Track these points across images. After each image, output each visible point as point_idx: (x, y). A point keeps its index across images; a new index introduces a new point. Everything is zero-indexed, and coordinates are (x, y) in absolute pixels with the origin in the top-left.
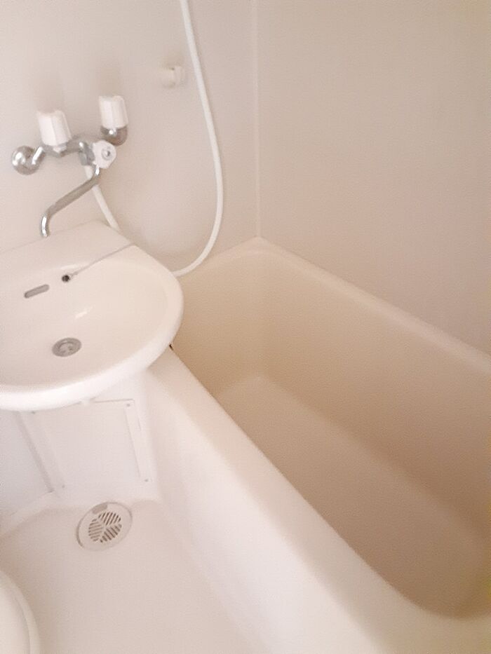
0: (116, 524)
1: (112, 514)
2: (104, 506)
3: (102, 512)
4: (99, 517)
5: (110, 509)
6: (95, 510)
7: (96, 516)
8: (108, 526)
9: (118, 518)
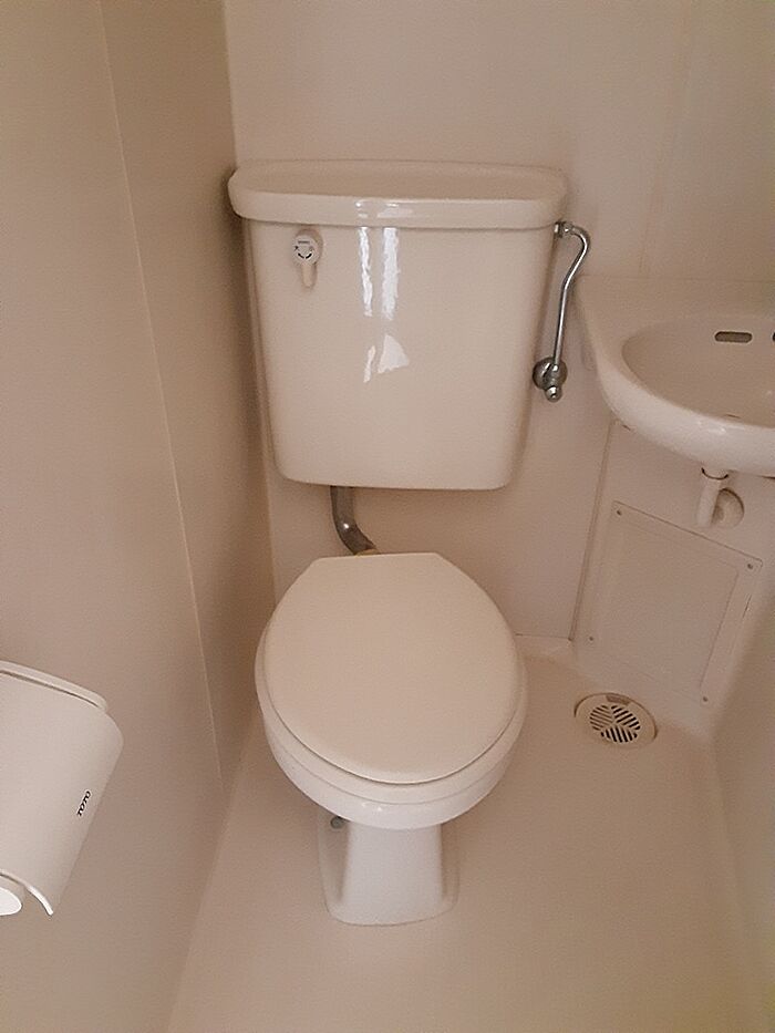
0: (631, 730)
1: (630, 715)
2: (626, 701)
3: (620, 705)
6: (610, 698)
7: (608, 705)
8: (619, 725)
9: (635, 724)
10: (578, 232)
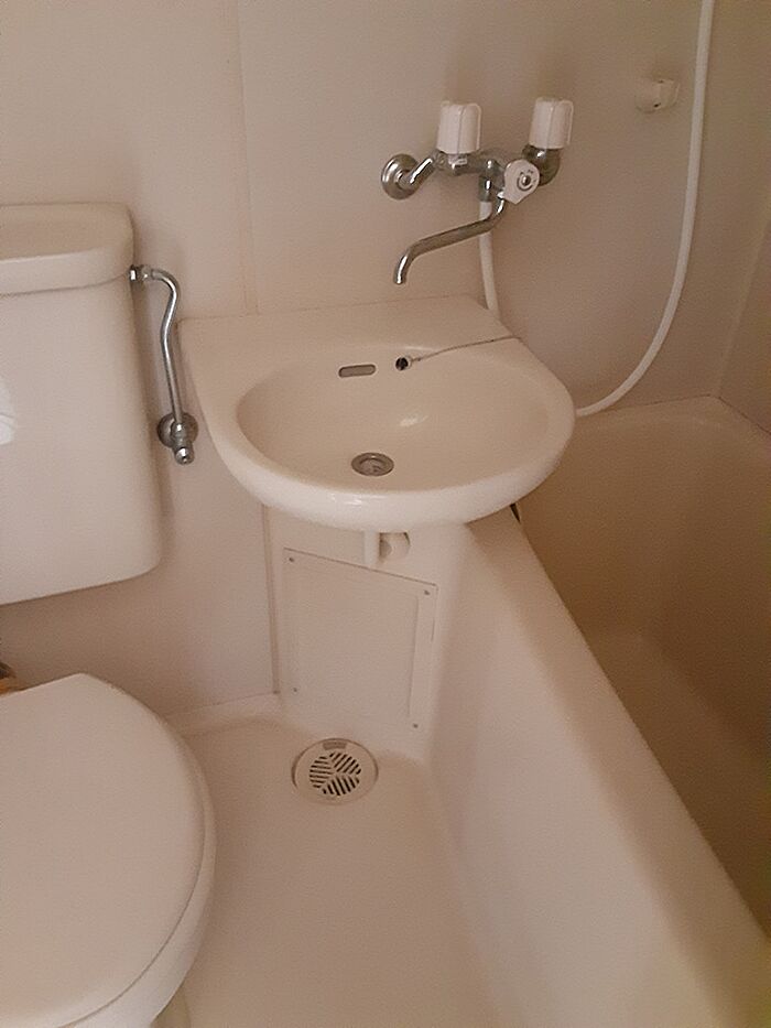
0: (353, 776)
1: (349, 759)
2: (341, 743)
3: (338, 751)
4: (331, 755)
5: (349, 751)
6: (327, 744)
7: (326, 754)
8: (340, 774)
9: (356, 768)
10: (160, 275)
